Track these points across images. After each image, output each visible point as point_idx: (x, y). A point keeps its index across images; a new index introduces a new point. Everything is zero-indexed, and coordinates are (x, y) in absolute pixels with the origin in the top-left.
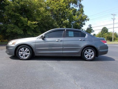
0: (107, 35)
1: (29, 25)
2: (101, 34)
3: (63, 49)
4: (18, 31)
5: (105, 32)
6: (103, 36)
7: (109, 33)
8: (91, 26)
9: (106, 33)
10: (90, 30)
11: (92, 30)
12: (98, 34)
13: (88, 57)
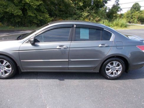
0: (139, 14)
2: (130, 12)
5: (136, 10)
6: (133, 15)
7: (141, 11)
8: (119, 3)
9: (137, 11)
10: (116, 8)
11: (119, 8)
12: (126, 13)
13: (112, 73)
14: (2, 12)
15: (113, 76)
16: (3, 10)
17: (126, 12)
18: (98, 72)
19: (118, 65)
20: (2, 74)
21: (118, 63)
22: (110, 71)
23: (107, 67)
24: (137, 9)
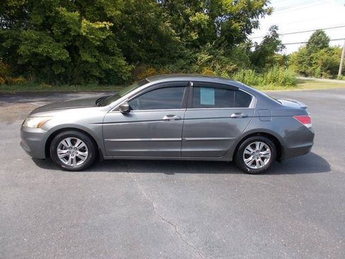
0: (326, 56)
1: (84, 34)
2: (305, 52)
3: (182, 144)
4: (54, 51)
5: (319, 46)
6: (312, 58)
7: (330, 50)
8: (277, 32)
9: (321, 48)
10: (272, 42)
11: (279, 42)
12: (296, 53)
13: (254, 163)
14: (28, 53)
15: (256, 167)
16: (29, 50)
17: (297, 51)
18: (231, 160)
19: (264, 149)
20: (72, 163)
21: (263, 144)
22: (251, 158)
23: (246, 152)
24: (321, 45)
